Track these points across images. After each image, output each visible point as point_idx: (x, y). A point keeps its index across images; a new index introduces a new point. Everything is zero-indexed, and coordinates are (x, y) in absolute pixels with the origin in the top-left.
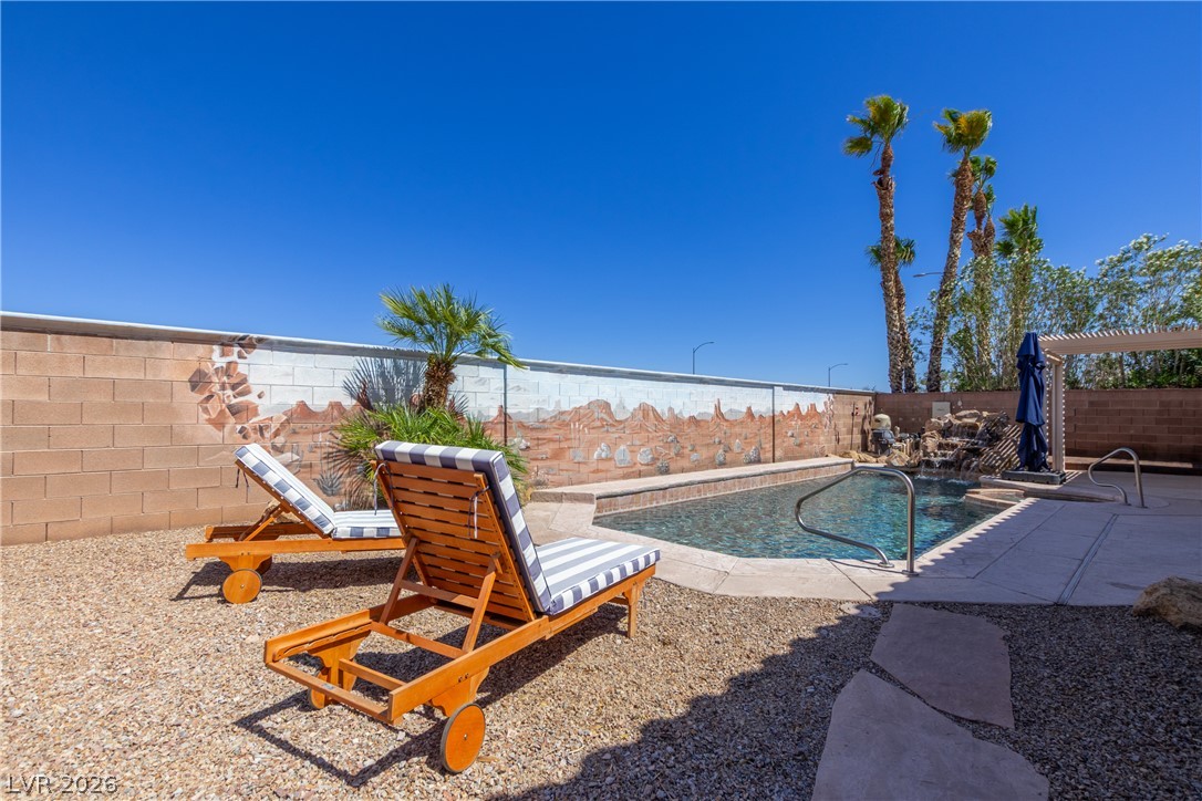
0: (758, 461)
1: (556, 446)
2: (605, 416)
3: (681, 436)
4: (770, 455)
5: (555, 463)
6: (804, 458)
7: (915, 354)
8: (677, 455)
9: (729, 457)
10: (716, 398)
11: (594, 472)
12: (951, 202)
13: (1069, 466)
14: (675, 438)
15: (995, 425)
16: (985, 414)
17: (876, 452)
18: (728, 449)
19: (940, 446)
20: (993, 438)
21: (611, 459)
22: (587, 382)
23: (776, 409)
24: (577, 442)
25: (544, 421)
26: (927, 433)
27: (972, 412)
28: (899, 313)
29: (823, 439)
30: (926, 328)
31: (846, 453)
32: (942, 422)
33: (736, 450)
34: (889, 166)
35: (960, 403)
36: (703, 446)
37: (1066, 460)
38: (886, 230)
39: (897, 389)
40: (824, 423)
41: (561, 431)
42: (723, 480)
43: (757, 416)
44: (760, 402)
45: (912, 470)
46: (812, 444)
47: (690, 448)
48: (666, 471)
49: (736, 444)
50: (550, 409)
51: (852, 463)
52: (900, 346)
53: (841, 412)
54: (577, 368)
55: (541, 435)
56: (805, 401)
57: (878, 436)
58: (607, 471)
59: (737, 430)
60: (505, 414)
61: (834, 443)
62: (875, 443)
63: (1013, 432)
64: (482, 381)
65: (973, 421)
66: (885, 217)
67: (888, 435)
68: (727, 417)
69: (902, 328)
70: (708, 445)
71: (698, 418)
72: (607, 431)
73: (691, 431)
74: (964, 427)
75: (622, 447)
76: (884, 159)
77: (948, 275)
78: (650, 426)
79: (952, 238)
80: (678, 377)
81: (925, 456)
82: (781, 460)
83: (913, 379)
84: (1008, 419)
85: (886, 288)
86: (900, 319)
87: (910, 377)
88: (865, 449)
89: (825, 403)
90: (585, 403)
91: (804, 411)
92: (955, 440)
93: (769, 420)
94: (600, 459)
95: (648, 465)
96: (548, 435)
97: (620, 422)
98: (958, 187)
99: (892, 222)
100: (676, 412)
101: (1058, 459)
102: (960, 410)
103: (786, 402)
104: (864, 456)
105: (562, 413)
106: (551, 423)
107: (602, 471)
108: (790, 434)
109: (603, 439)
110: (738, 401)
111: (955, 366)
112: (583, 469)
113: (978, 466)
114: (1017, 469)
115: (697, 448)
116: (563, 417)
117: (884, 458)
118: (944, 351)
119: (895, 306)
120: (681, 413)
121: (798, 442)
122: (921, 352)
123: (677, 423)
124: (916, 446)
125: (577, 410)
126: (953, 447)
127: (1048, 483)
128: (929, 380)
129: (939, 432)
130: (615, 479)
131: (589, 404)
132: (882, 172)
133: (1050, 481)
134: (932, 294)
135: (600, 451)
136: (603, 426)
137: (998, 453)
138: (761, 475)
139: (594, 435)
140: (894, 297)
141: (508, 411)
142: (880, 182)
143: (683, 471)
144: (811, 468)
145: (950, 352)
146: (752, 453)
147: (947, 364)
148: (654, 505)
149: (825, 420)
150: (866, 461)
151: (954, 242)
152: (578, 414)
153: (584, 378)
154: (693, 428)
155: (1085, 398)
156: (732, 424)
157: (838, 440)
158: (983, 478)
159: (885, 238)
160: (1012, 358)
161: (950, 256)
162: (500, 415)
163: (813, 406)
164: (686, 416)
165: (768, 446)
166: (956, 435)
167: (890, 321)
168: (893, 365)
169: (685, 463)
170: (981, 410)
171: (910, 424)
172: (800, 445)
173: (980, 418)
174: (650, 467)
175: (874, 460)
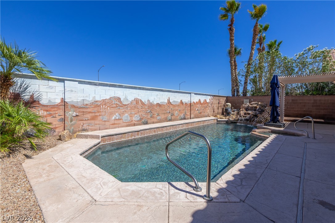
0: (185, 119)
1: (93, 114)
2: (118, 103)
3: (153, 110)
4: (189, 117)
5: (92, 121)
6: (202, 117)
7: (240, 84)
8: (151, 117)
9: (173, 118)
10: (168, 97)
11: (112, 124)
12: (252, 36)
13: (285, 120)
14: (151, 111)
15: (263, 107)
16: (260, 103)
17: (226, 115)
18: (172, 115)
19: (245, 114)
20: (262, 111)
21: (121, 119)
22: (109, 90)
23: (191, 101)
24: (104, 113)
25: (87, 105)
26: (241, 109)
27: (256, 102)
28: (235, 71)
29: (209, 111)
30: (243, 76)
31: (216, 116)
32: (246, 106)
33: (176, 115)
34: (233, 23)
35: (252, 100)
36: (162, 114)
37: (285, 118)
38: (232, 44)
39: (233, 95)
40: (209, 106)
41: (95, 109)
42: (166, 127)
43: (184, 103)
44: (186, 98)
45: (236, 121)
46: (205, 112)
47: (157, 115)
48: (146, 123)
49: (176, 113)
50: (90, 100)
51: (217, 119)
52: (235, 82)
53: (215, 102)
54: (104, 84)
55: (84, 110)
56: (202, 98)
57: (226, 110)
58: (119, 124)
59: (177, 108)
60: (65, 102)
61: (212, 112)
62: (225, 112)
63: (268, 109)
64: (51, 87)
65: (255, 105)
66: (231, 40)
67: (230, 110)
68: (172, 104)
69: (236, 76)
70: (164, 113)
71: (160, 104)
72: (119, 109)
73: (158, 108)
74: (253, 107)
75: (126, 115)
76: (231, 21)
77: (250, 59)
78: (140, 107)
79: (252, 47)
80: (152, 89)
81: (240, 117)
82: (193, 118)
83: (239, 92)
84: (267, 105)
85: (231, 63)
86: (235, 73)
87: (238, 92)
88: (223, 114)
89: (210, 99)
90: (108, 97)
91: (202, 102)
92: (250, 112)
93: (189, 105)
94: (115, 119)
95: (138, 121)
96: (89, 110)
97: (125, 105)
98: (254, 31)
99: (234, 42)
100: (151, 101)
101: (282, 118)
102: (252, 102)
103: (195, 99)
104: (222, 116)
105: (96, 101)
106: (90, 105)
107: (116, 124)
108: (197, 109)
109: (117, 112)
110: (176, 98)
111: (251, 88)
112: (107, 123)
113: (256, 120)
114: (269, 122)
115: (160, 114)
116: (96, 103)
117: (228, 117)
118: (248, 83)
119: (234, 69)
120: (153, 102)
121: (200, 112)
122: (241, 84)
123: (151, 106)
124: (238, 113)
125: (104, 100)
126: (249, 114)
127: (279, 127)
128: (243, 92)
129: (245, 109)
130: (123, 127)
131: (110, 98)
132: (231, 25)
133: (280, 127)
134: (246, 65)
135: (116, 116)
136: (117, 107)
137: (263, 116)
138: (182, 124)
139: (112, 110)
140: (234, 66)
141: (66, 100)
142: (230, 29)
143: (153, 123)
144: (202, 121)
145: (250, 83)
146: (182, 116)
147: (249, 87)
148: (133, 138)
149: (210, 105)
150: (222, 118)
151: (252, 49)
152: (104, 102)
153: (108, 88)
154: (158, 107)
155: (291, 98)
156: (174, 106)
157: (214, 111)
158: (258, 125)
159: (231, 47)
160: (268, 85)
161: (251, 53)
162: (62, 102)
163: (205, 100)
164: (155, 103)
165: (189, 114)
166: (250, 110)
167: (232, 74)
168: (233, 88)
169: (155, 120)
170: (258, 102)
171: (237, 106)
172: (200, 113)
173: (258, 104)
174: (139, 122)
175: (225, 118)
